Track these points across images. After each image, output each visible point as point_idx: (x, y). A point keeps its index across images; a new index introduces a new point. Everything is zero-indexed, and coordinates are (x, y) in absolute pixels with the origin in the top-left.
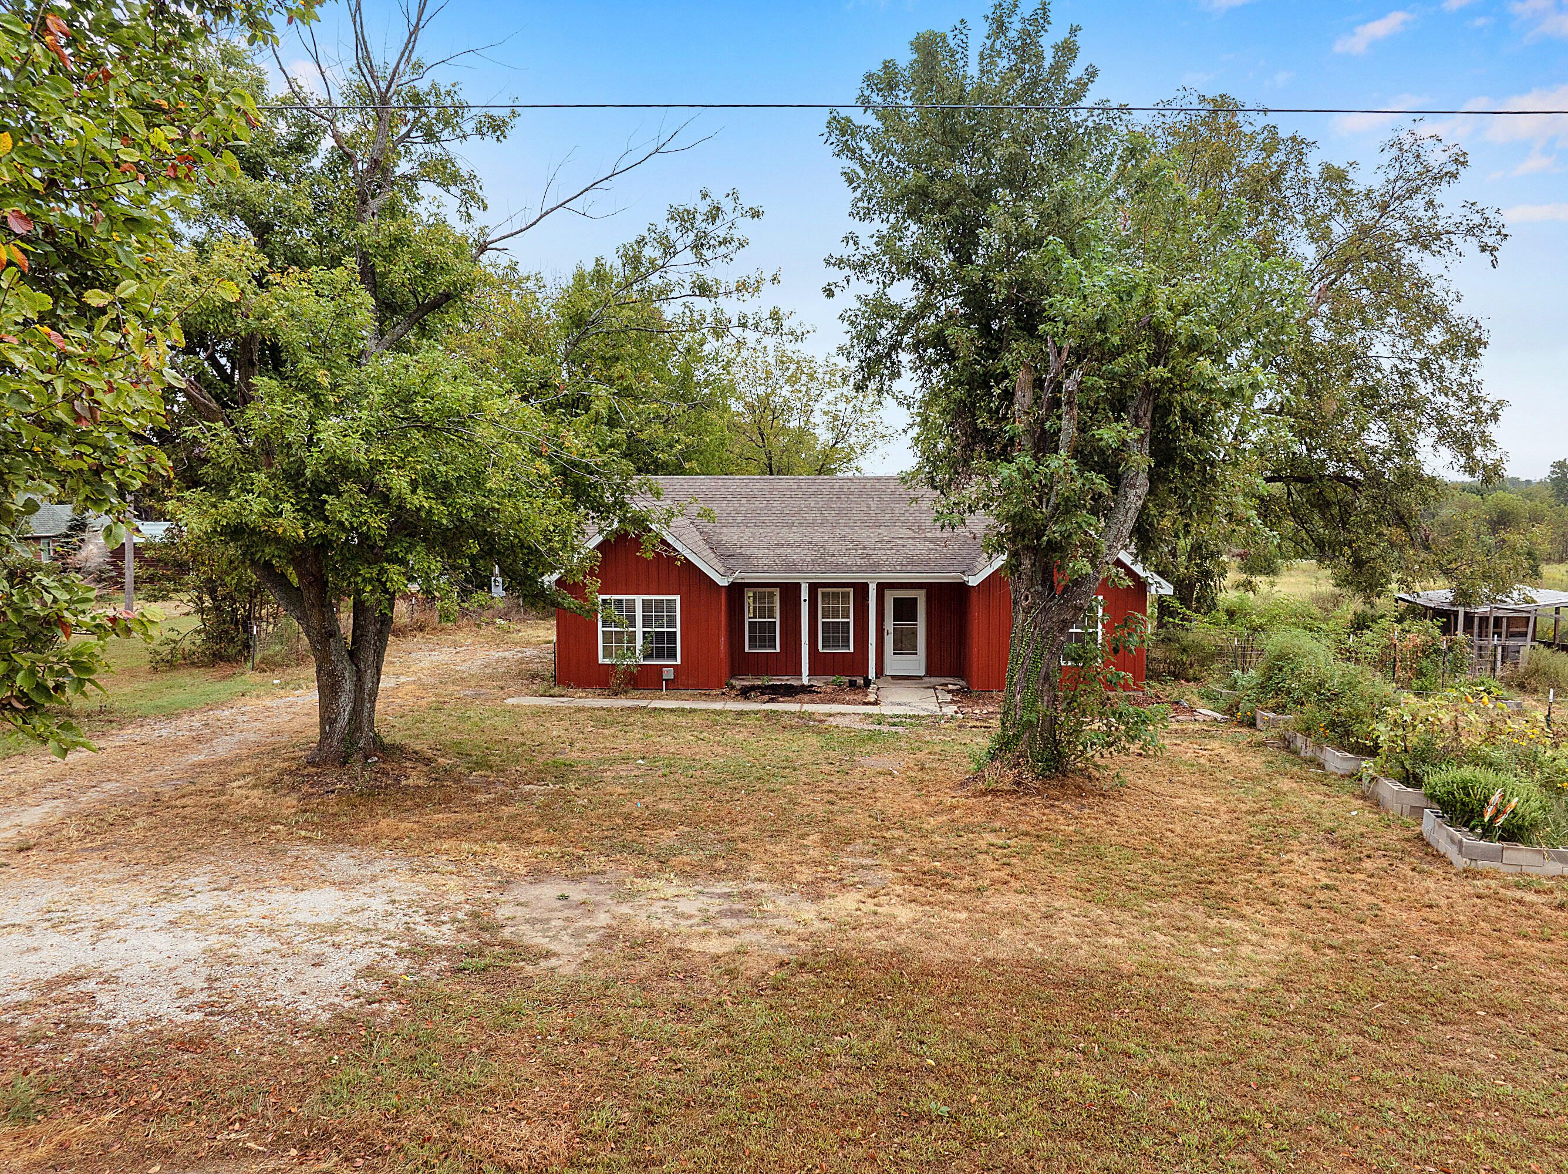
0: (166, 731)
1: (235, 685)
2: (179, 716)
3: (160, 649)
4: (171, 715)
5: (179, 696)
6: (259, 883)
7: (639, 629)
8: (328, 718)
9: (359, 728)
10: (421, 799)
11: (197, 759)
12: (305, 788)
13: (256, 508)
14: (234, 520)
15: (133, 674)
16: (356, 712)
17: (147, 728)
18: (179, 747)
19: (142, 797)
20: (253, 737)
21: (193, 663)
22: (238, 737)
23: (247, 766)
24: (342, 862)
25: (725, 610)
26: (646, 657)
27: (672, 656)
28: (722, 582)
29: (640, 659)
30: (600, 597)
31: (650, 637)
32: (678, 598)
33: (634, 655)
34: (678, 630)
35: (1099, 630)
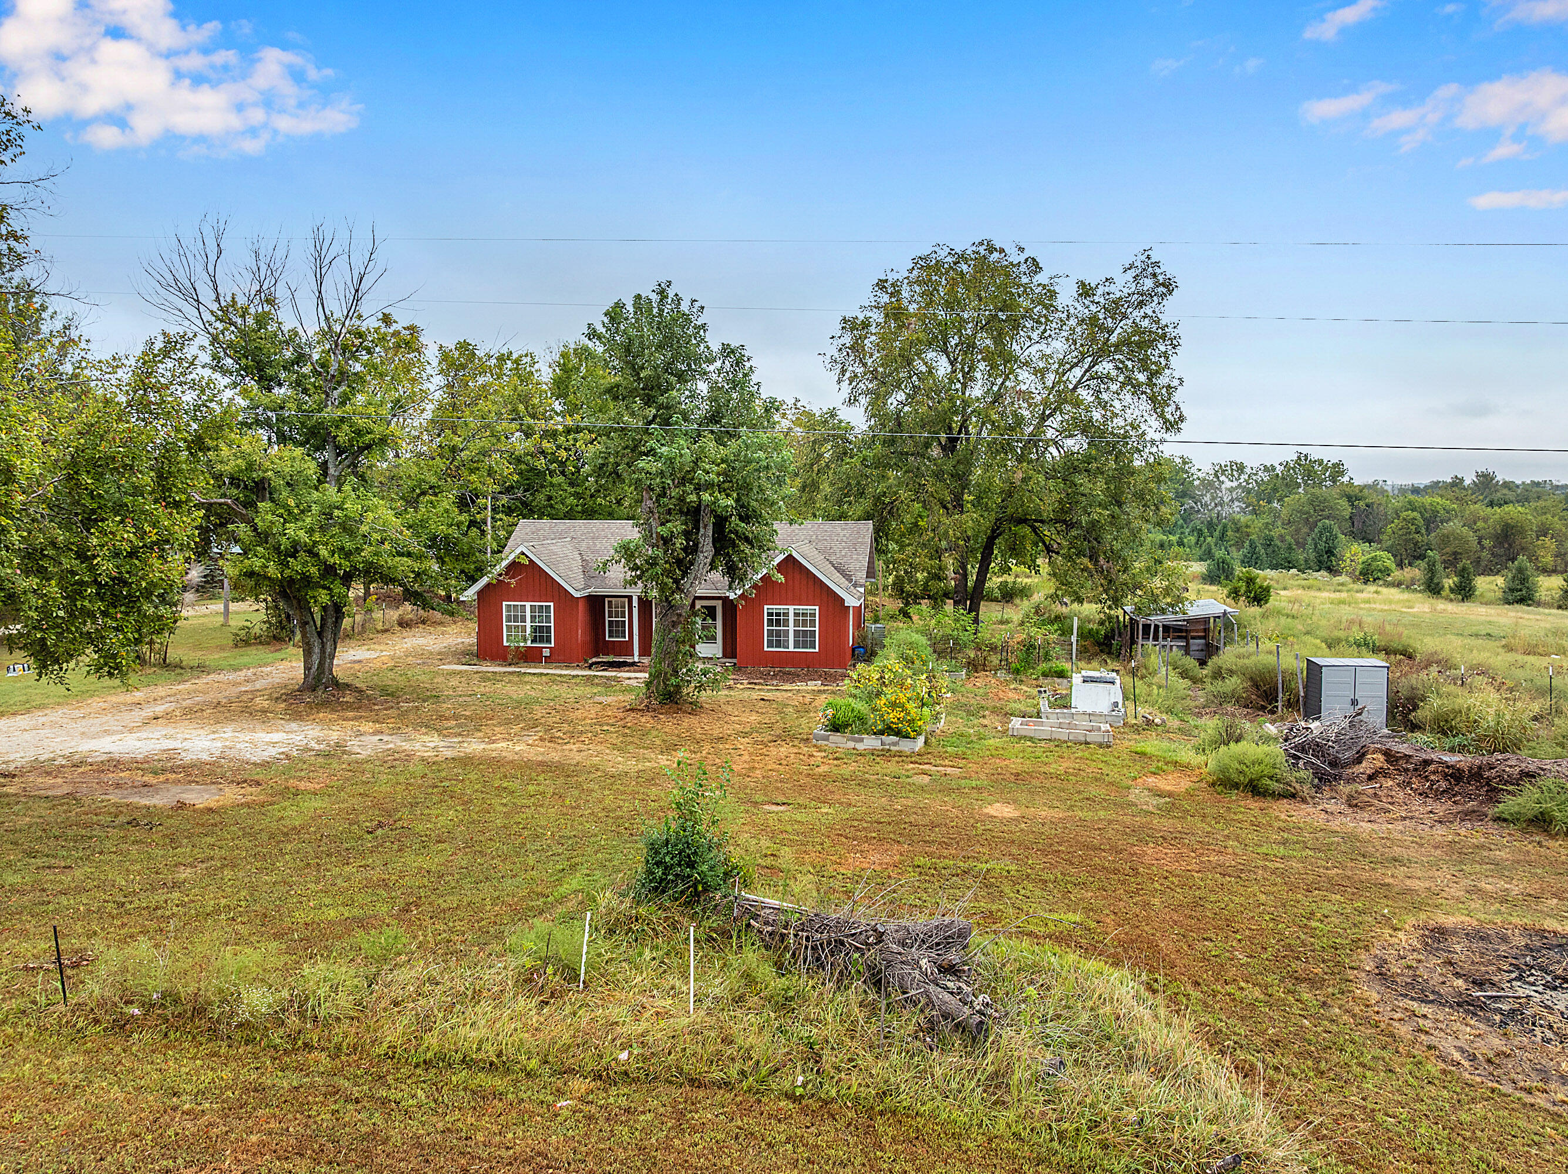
0: (232, 676)
1: (279, 655)
2: (241, 670)
3: (240, 632)
4: (237, 669)
5: (245, 660)
6: (254, 731)
7: (528, 624)
8: (307, 668)
9: (323, 673)
10: (349, 707)
11: (244, 689)
12: (292, 701)
13: (258, 564)
14: (250, 570)
15: (222, 648)
16: (321, 664)
17: (222, 675)
18: (236, 684)
19: (212, 702)
20: (278, 680)
21: (261, 643)
22: (270, 680)
23: (267, 692)
24: (294, 725)
25: (581, 613)
26: (532, 641)
27: (549, 641)
28: (577, 595)
29: (529, 644)
30: (504, 603)
31: (535, 629)
32: (552, 604)
33: (525, 640)
34: (552, 625)
35: (817, 629)
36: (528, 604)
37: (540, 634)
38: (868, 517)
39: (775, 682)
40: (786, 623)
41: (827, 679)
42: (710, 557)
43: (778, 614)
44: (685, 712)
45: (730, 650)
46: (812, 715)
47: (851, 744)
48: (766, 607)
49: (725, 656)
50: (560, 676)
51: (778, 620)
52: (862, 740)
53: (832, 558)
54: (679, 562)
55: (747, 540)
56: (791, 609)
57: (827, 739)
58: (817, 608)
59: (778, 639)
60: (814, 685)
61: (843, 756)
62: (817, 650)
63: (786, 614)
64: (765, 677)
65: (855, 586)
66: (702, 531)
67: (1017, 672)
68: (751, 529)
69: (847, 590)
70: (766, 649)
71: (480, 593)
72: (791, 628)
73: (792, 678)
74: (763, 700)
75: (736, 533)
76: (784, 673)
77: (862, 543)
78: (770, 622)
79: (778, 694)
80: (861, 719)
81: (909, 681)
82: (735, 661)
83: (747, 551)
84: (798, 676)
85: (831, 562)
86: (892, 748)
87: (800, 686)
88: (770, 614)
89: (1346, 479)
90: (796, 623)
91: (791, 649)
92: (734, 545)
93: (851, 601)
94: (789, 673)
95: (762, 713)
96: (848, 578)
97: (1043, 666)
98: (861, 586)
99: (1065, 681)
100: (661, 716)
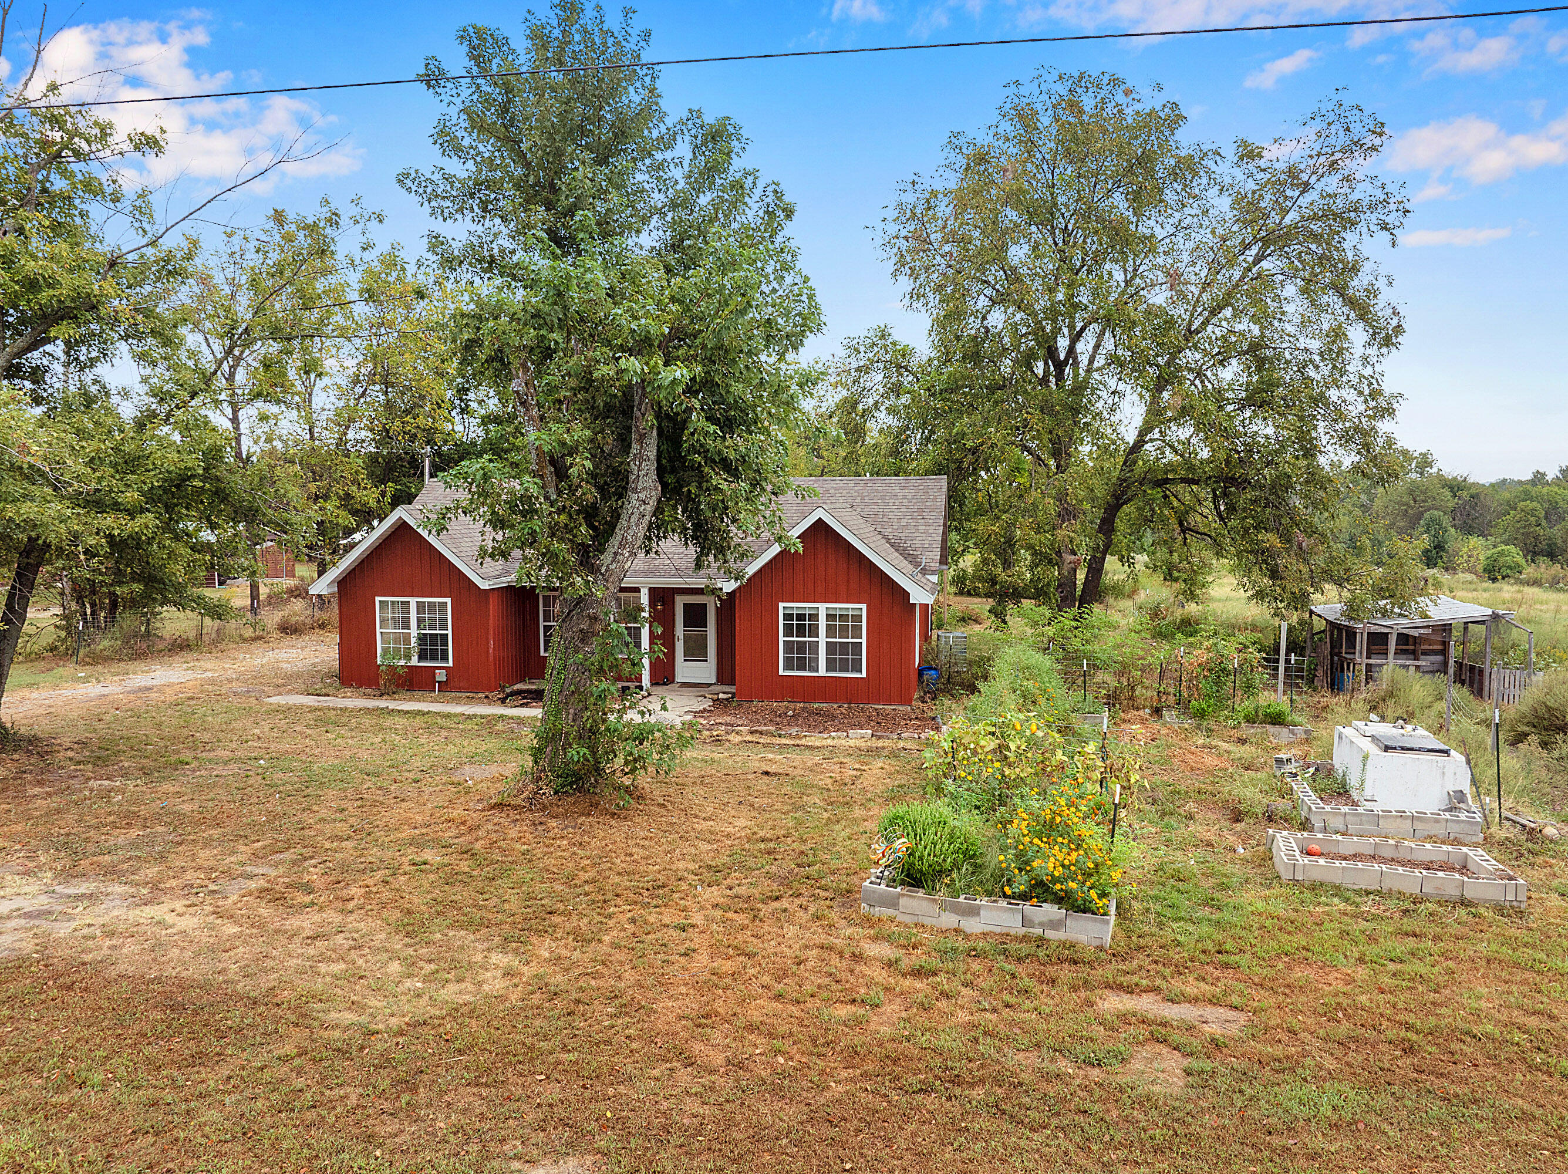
7: (413, 631)
25: (494, 613)
26: (420, 659)
27: (445, 658)
28: (483, 585)
29: (414, 661)
30: (378, 599)
31: (422, 639)
32: (448, 600)
33: (408, 658)
34: (449, 632)
35: (864, 641)
36: (413, 601)
37: (431, 647)
38: (939, 470)
39: (794, 731)
40: (814, 631)
41: (882, 725)
42: (653, 502)
43: (801, 617)
44: (606, 812)
45: (726, 674)
46: (858, 812)
47: (949, 920)
48: (781, 605)
49: (720, 681)
50: (448, 716)
51: (802, 625)
52: (975, 912)
53: (887, 531)
54: (590, 513)
55: (726, 465)
56: (822, 609)
57: (893, 903)
58: (864, 606)
59: (802, 656)
60: (859, 738)
61: (934, 963)
62: (864, 675)
63: (814, 617)
64: (779, 719)
65: (924, 572)
66: (635, 448)
67: (1201, 714)
68: (735, 445)
69: (912, 578)
70: (781, 672)
71: (344, 583)
72: (822, 639)
73: (822, 722)
74: (767, 773)
75: (704, 451)
76: (811, 713)
77: (933, 508)
78: (788, 632)
79: (797, 757)
80: (971, 856)
81: (1060, 755)
82: (733, 689)
83: (724, 486)
84: (833, 717)
85: (884, 537)
86: (1050, 934)
87: (834, 739)
88: (788, 617)
89: (1434, 470)
90: (830, 631)
91: (822, 672)
92: (702, 478)
93: (919, 596)
94: (818, 713)
95: (761, 810)
96: (914, 561)
97: (1245, 705)
98: (933, 573)
99: (1285, 731)
100: (552, 823)
